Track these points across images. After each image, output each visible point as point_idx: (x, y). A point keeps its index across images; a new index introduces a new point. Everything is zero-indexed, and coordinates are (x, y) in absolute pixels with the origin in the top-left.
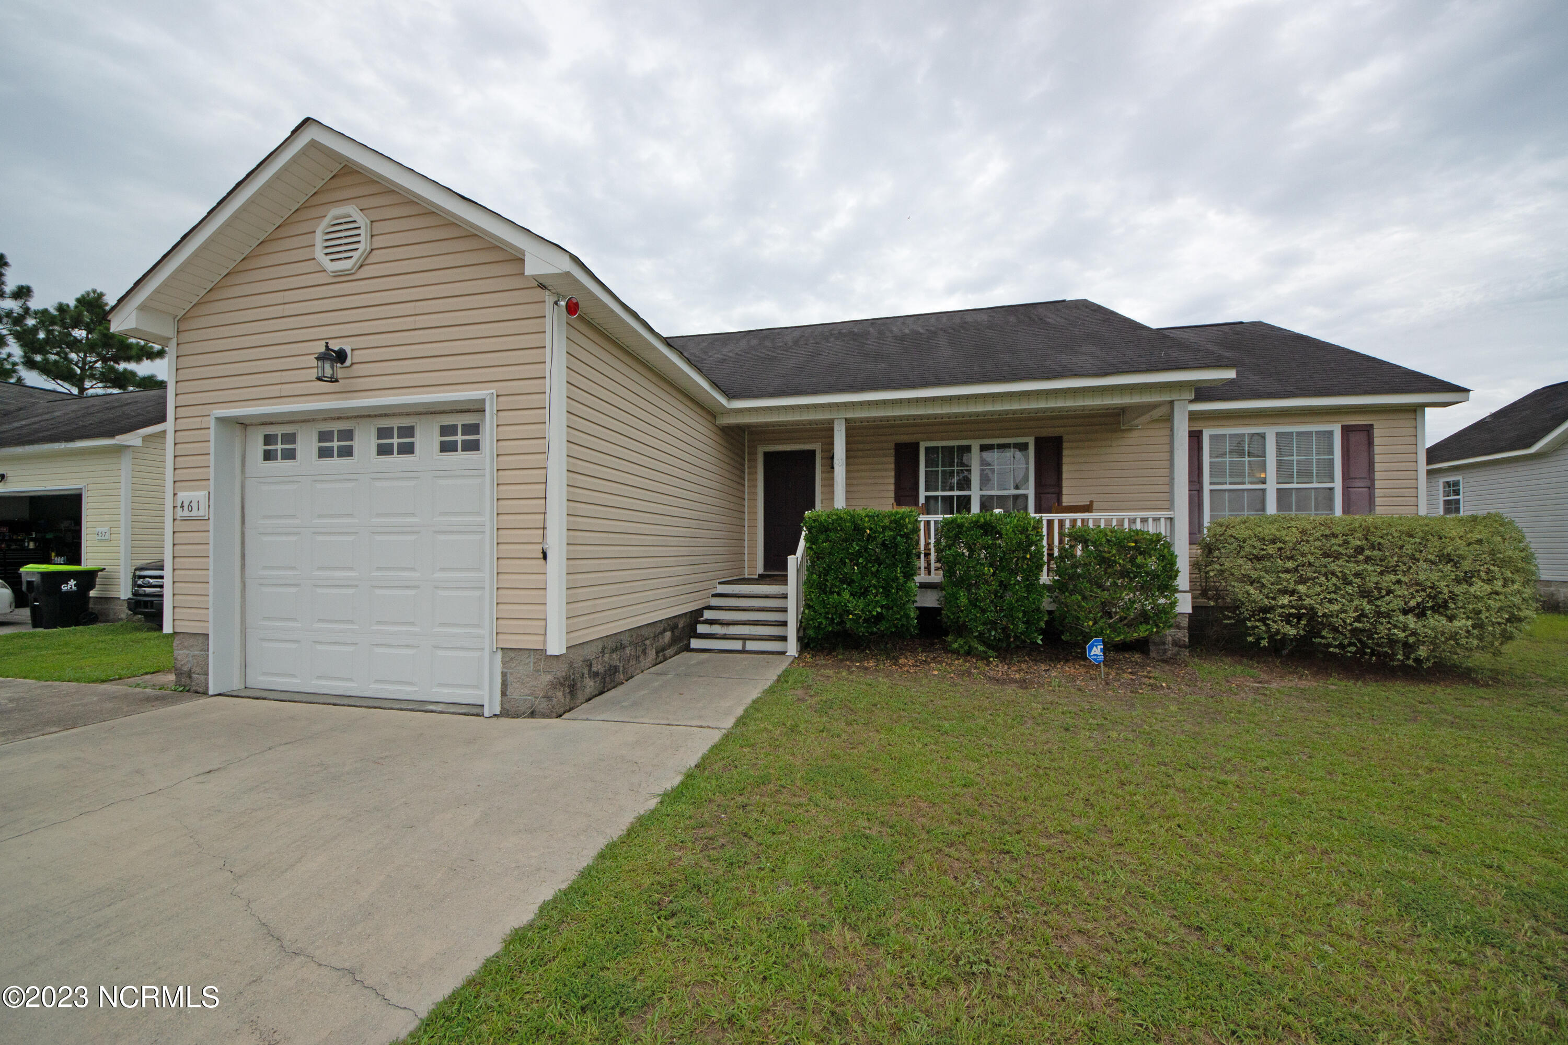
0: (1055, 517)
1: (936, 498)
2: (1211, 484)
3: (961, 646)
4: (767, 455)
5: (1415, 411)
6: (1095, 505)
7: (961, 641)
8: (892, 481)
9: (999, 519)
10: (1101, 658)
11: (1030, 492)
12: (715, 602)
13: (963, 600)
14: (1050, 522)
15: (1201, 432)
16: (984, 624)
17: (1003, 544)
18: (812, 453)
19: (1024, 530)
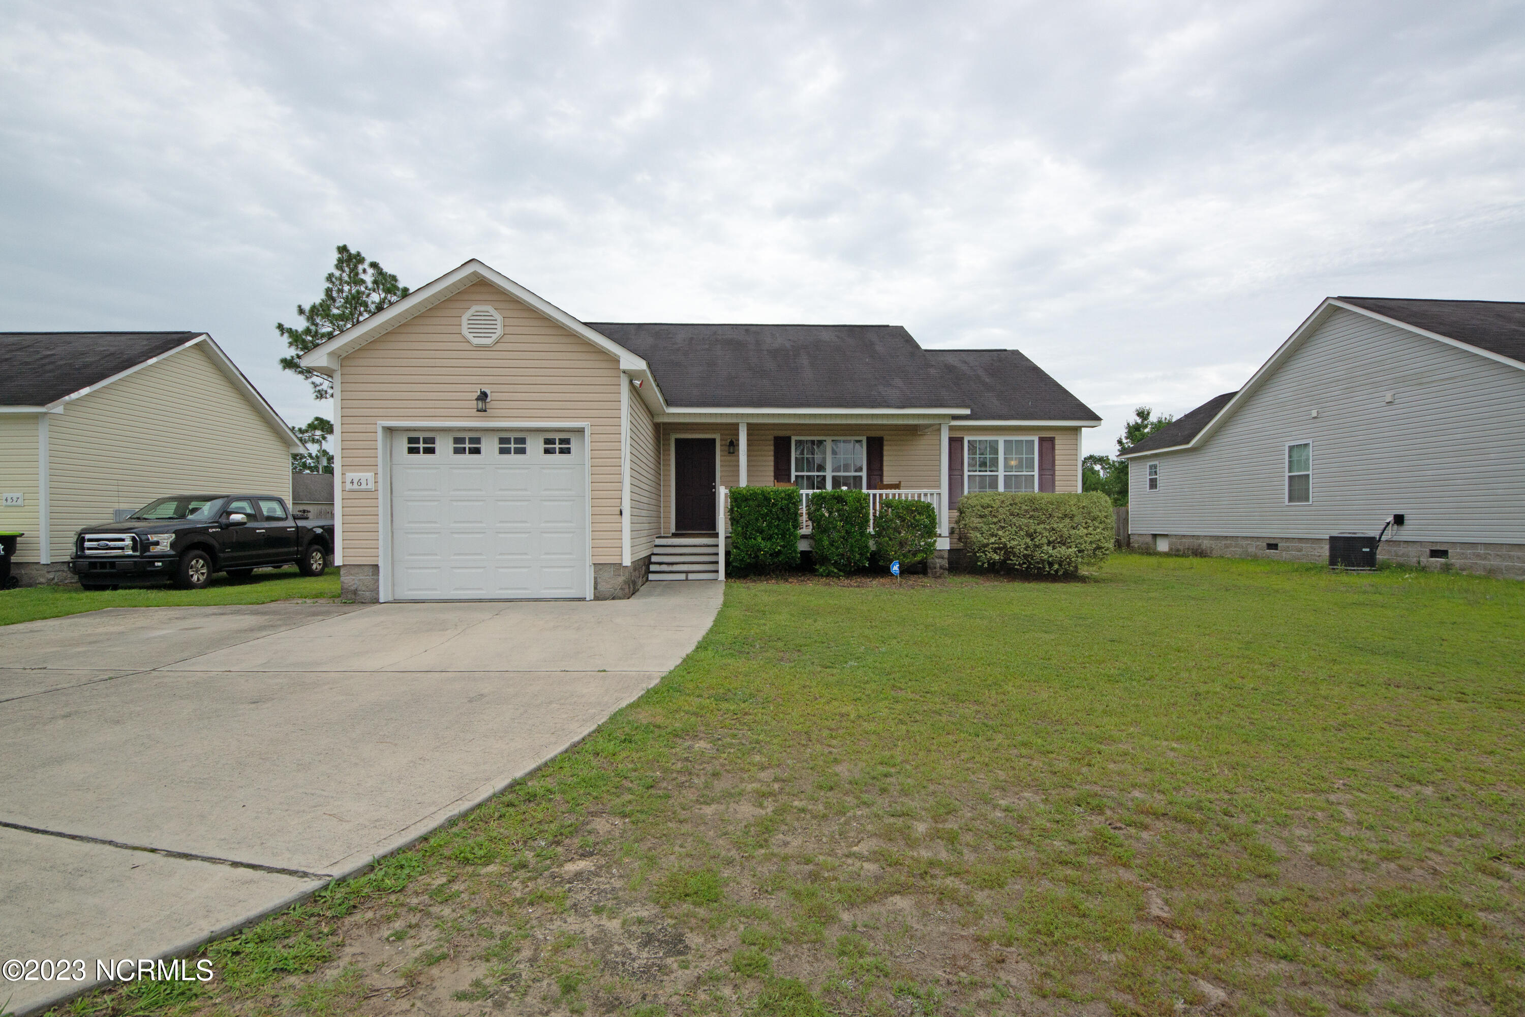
0: (878, 492)
1: (802, 477)
2: (969, 471)
3: (824, 571)
4: (678, 441)
5: (1077, 430)
6: (902, 484)
7: (824, 568)
8: (772, 463)
9: (846, 493)
10: (898, 572)
11: (864, 474)
12: (656, 550)
13: (826, 543)
14: (874, 495)
15: (963, 438)
16: (837, 555)
17: (848, 509)
18: (714, 440)
19: (859, 501)
